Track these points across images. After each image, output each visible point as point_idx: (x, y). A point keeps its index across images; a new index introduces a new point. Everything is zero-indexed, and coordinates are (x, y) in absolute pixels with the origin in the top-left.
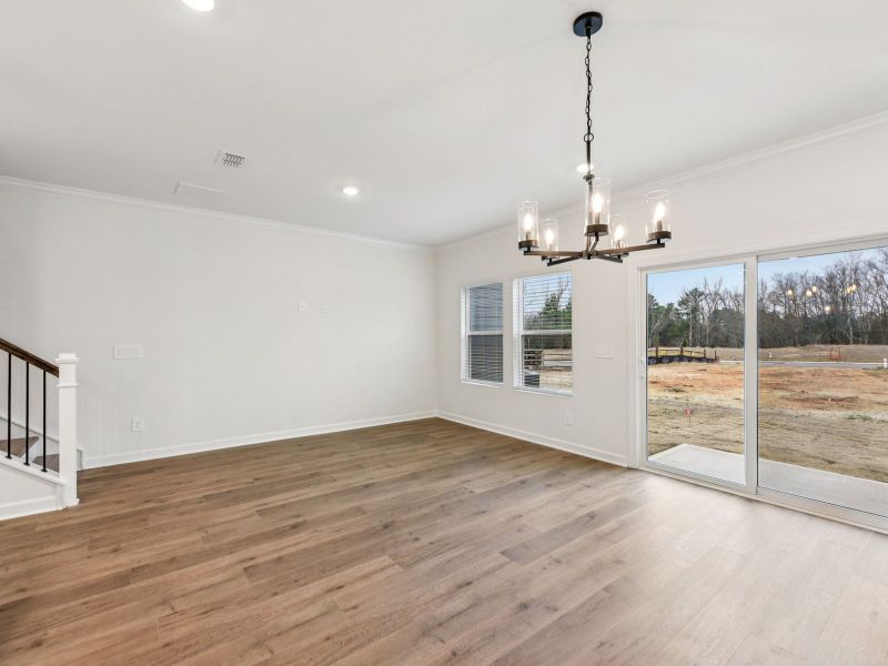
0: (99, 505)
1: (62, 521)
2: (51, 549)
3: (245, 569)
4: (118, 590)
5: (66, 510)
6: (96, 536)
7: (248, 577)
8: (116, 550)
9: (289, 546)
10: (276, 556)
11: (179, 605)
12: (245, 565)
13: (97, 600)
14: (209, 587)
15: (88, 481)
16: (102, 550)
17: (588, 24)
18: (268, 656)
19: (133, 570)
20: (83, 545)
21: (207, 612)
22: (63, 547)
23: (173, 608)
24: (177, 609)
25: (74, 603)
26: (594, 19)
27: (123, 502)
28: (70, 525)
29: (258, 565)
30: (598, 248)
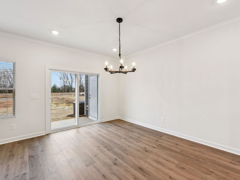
17: (120, 20)
26: (121, 20)
30: (122, 71)
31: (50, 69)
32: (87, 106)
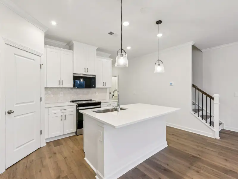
0: (226, 142)
1: (214, 142)
2: (209, 148)
4: (223, 174)
5: (215, 139)
6: (222, 152)
8: (226, 160)
13: (216, 172)
15: (224, 133)
16: (222, 157)
19: (230, 170)
20: (216, 152)
22: (212, 149)
25: (209, 168)
27: (234, 145)
28: (216, 144)
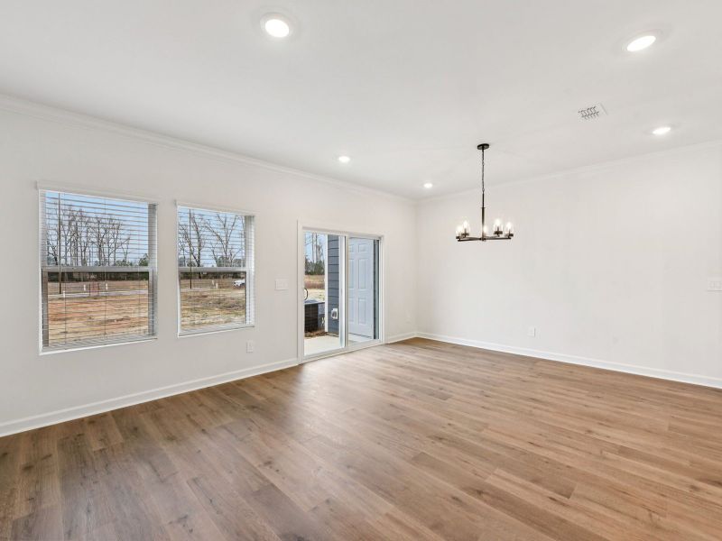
3: (569, 498)
7: (573, 490)
9: (514, 483)
10: (534, 486)
11: (643, 514)
12: (564, 499)
14: (609, 508)
18: (604, 452)
21: (624, 493)
23: (650, 516)
24: (647, 513)
29: (556, 492)
31: (304, 228)
32: (335, 310)
